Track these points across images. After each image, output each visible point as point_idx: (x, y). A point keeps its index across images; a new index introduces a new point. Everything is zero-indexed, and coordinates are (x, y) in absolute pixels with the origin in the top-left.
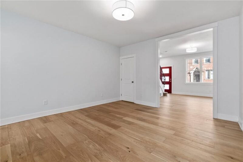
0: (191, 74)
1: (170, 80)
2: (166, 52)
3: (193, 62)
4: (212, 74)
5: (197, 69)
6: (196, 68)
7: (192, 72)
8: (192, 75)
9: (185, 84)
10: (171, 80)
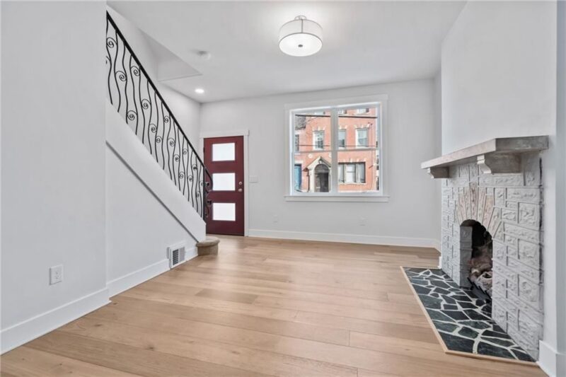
0: (310, 172)
1: (238, 186)
2: (202, 53)
3: (314, 144)
4: (348, 172)
5: (321, 160)
6: (319, 158)
7: (312, 167)
8: (312, 173)
9: (287, 199)
10: (242, 187)
